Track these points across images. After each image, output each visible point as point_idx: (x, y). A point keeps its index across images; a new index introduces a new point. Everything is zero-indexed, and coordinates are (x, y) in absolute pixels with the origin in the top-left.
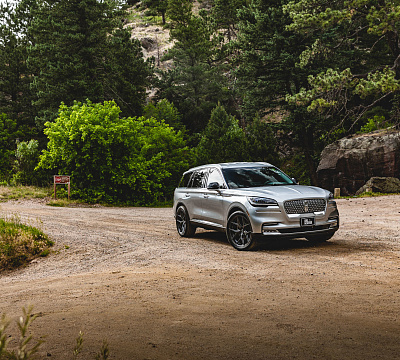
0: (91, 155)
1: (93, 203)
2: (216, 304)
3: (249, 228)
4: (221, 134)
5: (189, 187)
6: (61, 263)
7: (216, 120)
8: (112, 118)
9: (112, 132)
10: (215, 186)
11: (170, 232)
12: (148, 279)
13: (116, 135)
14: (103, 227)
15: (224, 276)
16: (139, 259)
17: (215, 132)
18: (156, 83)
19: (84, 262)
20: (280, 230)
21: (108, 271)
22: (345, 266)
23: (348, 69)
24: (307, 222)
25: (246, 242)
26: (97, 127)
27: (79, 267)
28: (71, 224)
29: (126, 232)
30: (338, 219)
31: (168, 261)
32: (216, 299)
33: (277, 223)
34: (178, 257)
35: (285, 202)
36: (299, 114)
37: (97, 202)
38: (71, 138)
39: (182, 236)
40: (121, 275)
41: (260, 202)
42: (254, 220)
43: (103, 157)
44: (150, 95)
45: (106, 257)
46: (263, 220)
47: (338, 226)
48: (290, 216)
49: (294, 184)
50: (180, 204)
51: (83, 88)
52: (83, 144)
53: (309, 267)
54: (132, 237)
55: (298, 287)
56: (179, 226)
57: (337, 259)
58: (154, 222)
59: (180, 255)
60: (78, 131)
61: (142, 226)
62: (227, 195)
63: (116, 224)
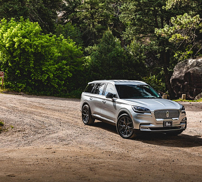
0: (20, 58)
1: (19, 92)
2: (116, 176)
3: (131, 125)
4: (109, 51)
5: (93, 93)
6: (10, 138)
7: (106, 40)
8: (35, 34)
9: (35, 45)
10: (110, 96)
11: (76, 120)
12: (71, 155)
13: (37, 46)
14: (31, 113)
15: (118, 157)
16: (61, 139)
17: (105, 49)
18: (64, 8)
19: (25, 139)
20: (151, 128)
21: (43, 147)
22: (190, 155)
23: (198, 16)
24: (167, 124)
25: (128, 133)
26: (26, 40)
27: (23, 142)
28: (8, 107)
29: (48, 117)
30: (186, 123)
31: (81, 143)
32: (116, 172)
33: (149, 124)
34: (86, 140)
35: (155, 112)
36: (163, 41)
37: (22, 91)
38: (7, 45)
39: (86, 124)
40: (53, 150)
41: (140, 110)
42: (135, 121)
43: (27, 60)
44: (59, 16)
45: (39, 136)
46: (141, 121)
47: (186, 127)
48: (157, 120)
49: (160, 98)
50: (85, 103)
51: (16, 11)
52: (15, 50)
53: (168, 154)
54: (53, 122)
55: (163, 168)
56: (84, 118)
57: (185, 150)
58: (64, 111)
59: (87, 139)
60: (12, 41)
61: (57, 114)
62: (118, 103)
63: (40, 111)
